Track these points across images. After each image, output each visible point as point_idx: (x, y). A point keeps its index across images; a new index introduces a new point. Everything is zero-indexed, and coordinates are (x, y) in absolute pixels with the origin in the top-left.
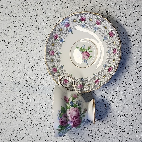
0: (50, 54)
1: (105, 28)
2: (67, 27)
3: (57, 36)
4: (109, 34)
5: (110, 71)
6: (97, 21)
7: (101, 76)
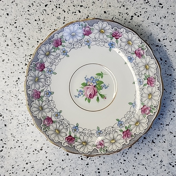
0: (84, 28)
1: (137, 122)
2: (135, 53)
3: (118, 37)
4: (128, 130)
5: (68, 139)
6: (147, 108)
7: (58, 127)
